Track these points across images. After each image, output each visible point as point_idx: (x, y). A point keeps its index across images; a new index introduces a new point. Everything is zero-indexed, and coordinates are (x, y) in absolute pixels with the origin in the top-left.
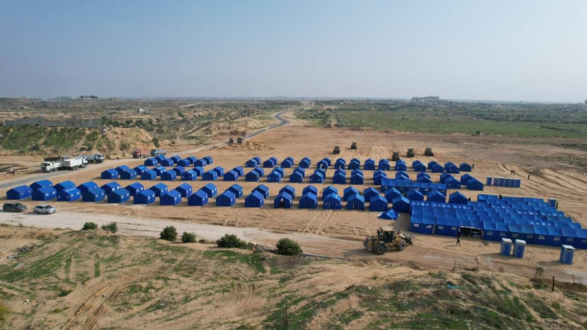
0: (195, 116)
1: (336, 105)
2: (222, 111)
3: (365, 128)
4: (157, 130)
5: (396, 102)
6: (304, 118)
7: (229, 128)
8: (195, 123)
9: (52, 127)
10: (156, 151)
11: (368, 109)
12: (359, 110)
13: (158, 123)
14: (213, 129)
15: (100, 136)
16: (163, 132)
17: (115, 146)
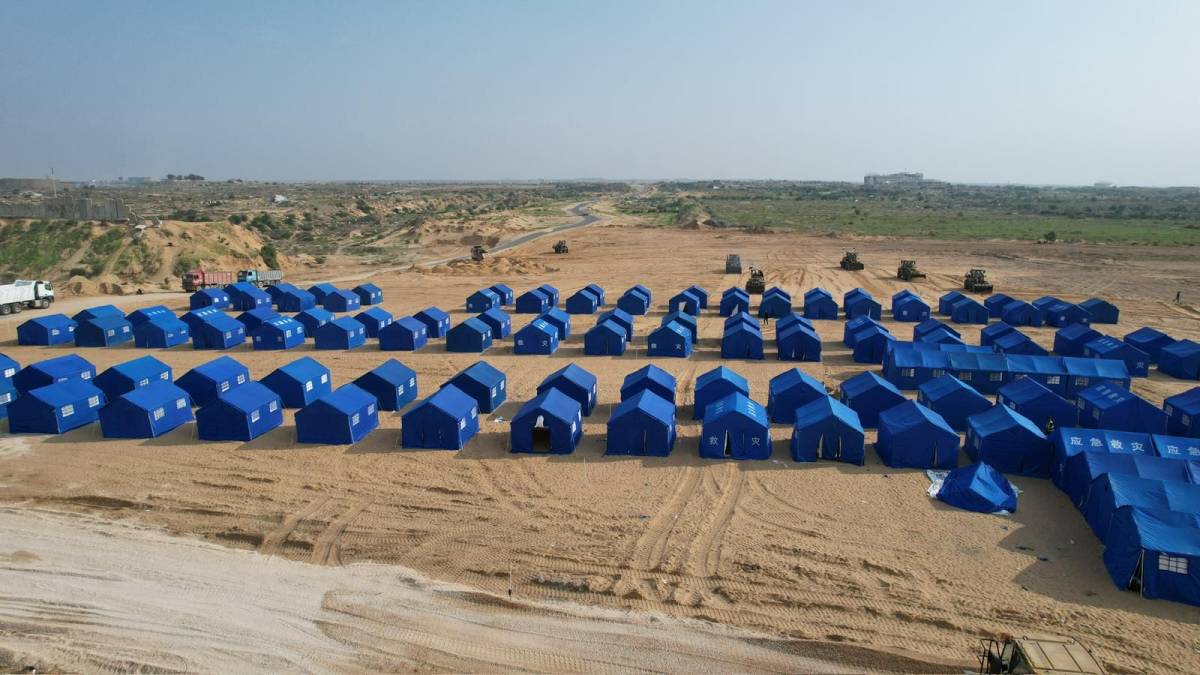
0: (396, 211)
1: (705, 191)
2: (459, 202)
3: (776, 229)
4: (298, 235)
5: (833, 186)
6: (634, 212)
7: (460, 229)
8: (391, 223)
9: (10, 218)
10: (250, 274)
11: (775, 196)
12: (757, 198)
13: (307, 223)
14: (424, 233)
15: (126, 241)
16: (310, 239)
17: (161, 264)
